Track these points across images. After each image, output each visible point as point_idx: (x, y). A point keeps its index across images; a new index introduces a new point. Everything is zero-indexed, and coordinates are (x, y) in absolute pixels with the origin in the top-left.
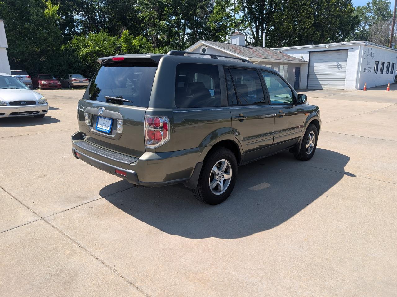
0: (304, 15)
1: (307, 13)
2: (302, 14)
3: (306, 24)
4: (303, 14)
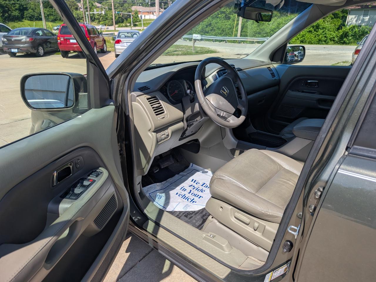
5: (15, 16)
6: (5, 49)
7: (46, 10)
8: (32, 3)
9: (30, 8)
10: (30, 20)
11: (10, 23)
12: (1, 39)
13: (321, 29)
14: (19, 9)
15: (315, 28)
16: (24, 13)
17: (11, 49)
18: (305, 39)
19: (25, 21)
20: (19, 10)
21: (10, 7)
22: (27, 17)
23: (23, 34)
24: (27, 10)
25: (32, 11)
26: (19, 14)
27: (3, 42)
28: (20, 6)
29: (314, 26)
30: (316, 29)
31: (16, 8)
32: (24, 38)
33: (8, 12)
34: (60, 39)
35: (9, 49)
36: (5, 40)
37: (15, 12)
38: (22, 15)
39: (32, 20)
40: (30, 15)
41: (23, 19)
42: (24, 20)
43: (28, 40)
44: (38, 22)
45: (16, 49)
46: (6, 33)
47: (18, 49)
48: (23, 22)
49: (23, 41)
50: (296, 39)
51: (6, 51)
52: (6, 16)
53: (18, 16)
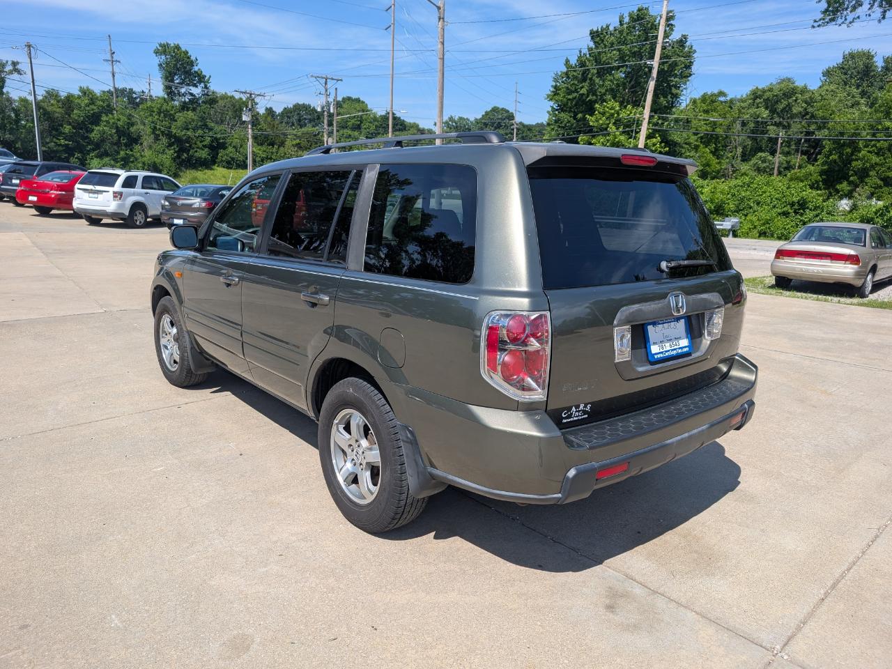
5: (201, 158)
6: (164, 219)
7: (260, 150)
8: (235, 136)
9: (231, 145)
10: (228, 168)
11: (188, 172)
12: (160, 201)
13: (811, 210)
14: (211, 147)
15: (796, 207)
16: (218, 154)
17: (173, 218)
18: (769, 228)
19: (217, 168)
20: (209, 148)
21: (194, 142)
22: (222, 161)
23: (198, 195)
24: (225, 148)
25: (234, 150)
26: (209, 155)
27: (163, 207)
28: (212, 141)
29: (793, 202)
30: (799, 209)
31: (205, 143)
32: (197, 202)
33: (189, 151)
34: (256, 208)
35: (169, 219)
36: (167, 203)
37: (201, 151)
38: (213, 157)
39: (231, 168)
40: (228, 158)
41: (214, 164)
42: (215, 167)
43: (204, 205)
44: (241, 171)
45: (181, 219)
46: (171, 193)
47: (184, 219)
48: (213, 171)
49: (195, 206)
50: (750, 228)
51: (165, 221)
52: (183, 157)
53: (205, 159)
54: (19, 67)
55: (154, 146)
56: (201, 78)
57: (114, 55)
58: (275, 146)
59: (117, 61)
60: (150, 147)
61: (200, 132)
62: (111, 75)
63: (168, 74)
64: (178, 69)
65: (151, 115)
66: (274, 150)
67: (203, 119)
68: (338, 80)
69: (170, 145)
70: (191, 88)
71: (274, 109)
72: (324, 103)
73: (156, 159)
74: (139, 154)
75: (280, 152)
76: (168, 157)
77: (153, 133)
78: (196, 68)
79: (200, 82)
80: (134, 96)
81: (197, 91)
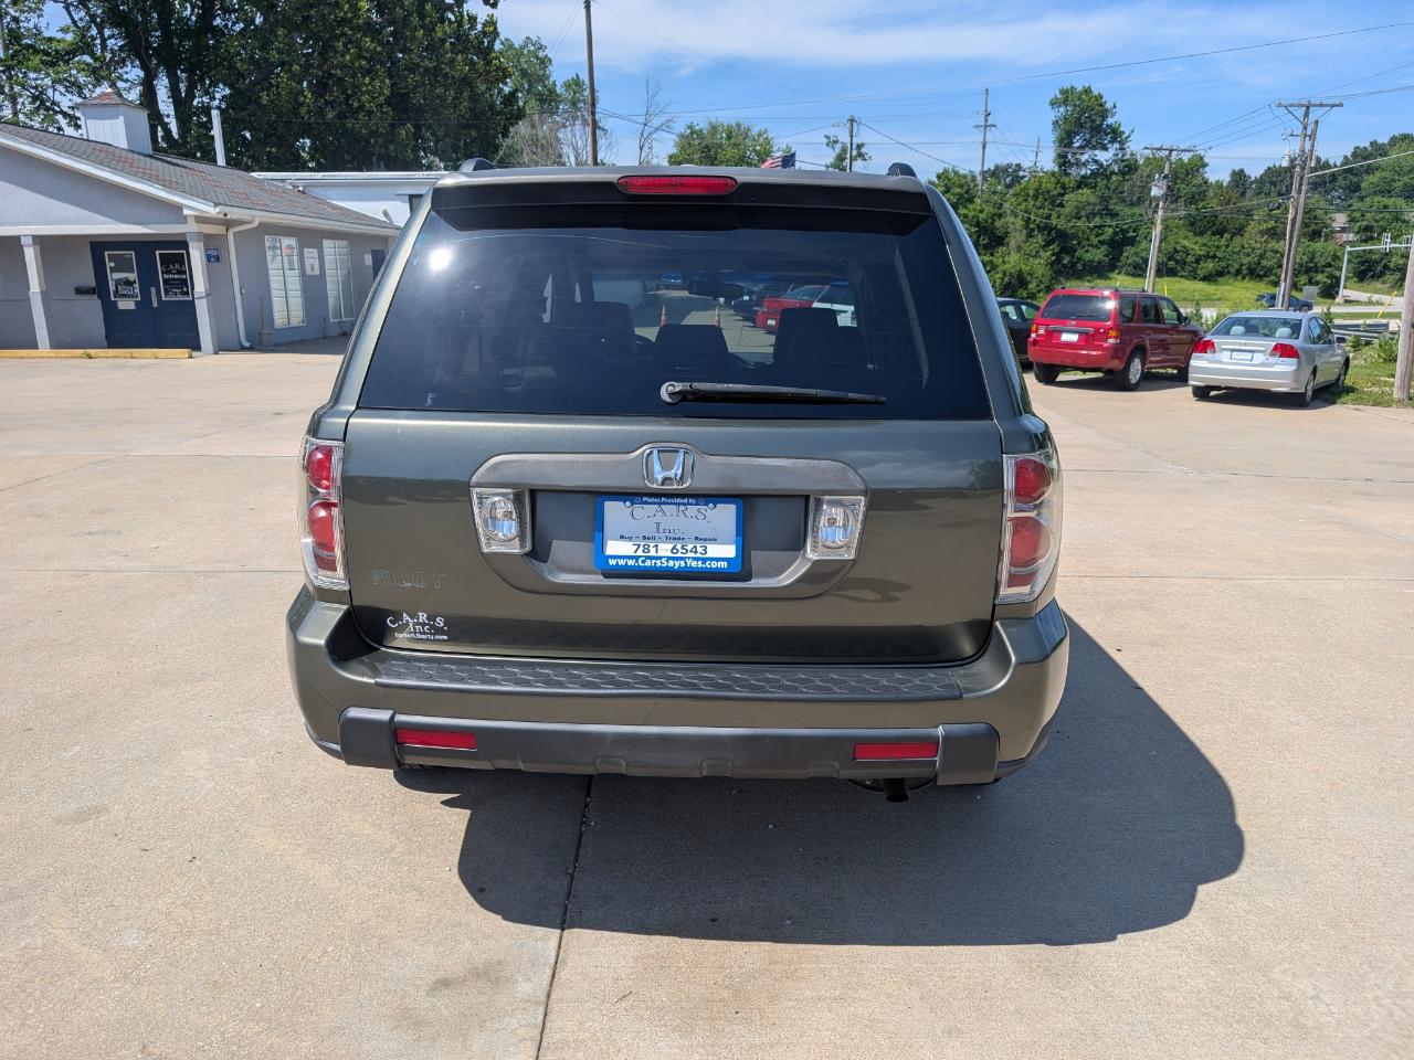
0: (352, 62)
1: (360, 57)
2: (343, 56)
3: (363, 94)
4: (348, 57)
5: (1093, 261)
9: (1145, 238)
10: (1134, 275)
14: (1112, 243)
16: (1121, 254)
19: (1119, 276)
20: (1109, 245)
21: (1085, 236)
22: (1127, 264)
26: (1106, 255)
28: (1116, 234)
31: (1102, 238)
33: (1076, 250)
34: (1036, 331)
37: (1095, 251)
38: (1113, 259)
41: (1113, 271)
42: (1114, 275)
48: (1108, 281)
52: (1065, 262)
53: (1099, 262)
54: (863, 150)
55: (1024, 247)
56: (1116, 134)
57: (989, 117)
58: (1226, 235)
59: (992, 126)
60: (1019, 248)
61: (1097, 221)
62: (981, 147)
63: (1065, 136)
64: (1081, 126)
65: (1026, 200)
66: (1223, 242)
67: (1104, 199)
68: (1333, 106)
69: (1048, 244)
70: (1097, 152)
71: (1247, 172)
72: (1298, 151)
73: (1023, 267)
74: (1001, 259)
75: (1233, 244)
76: (1042, 262)
77: (1027, 227)
78: (1110, 121)
79: (1114, 140)
80: (1021, 173)
81: (1104, 157)
